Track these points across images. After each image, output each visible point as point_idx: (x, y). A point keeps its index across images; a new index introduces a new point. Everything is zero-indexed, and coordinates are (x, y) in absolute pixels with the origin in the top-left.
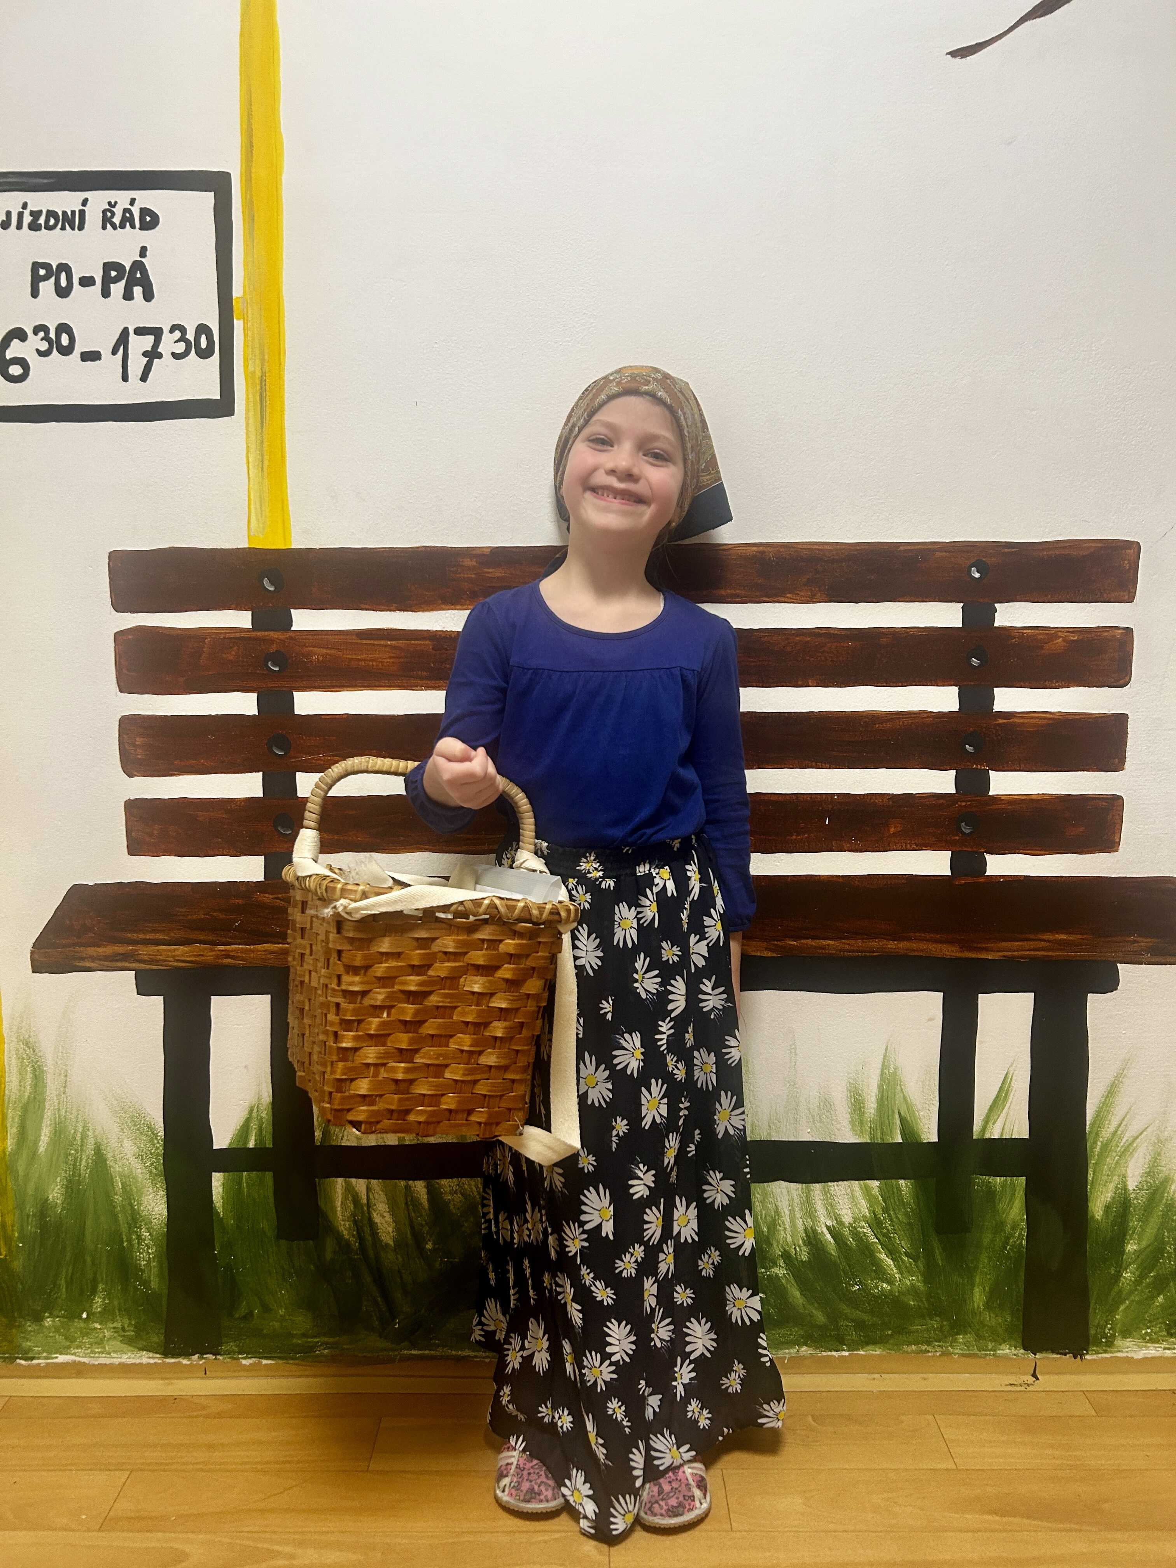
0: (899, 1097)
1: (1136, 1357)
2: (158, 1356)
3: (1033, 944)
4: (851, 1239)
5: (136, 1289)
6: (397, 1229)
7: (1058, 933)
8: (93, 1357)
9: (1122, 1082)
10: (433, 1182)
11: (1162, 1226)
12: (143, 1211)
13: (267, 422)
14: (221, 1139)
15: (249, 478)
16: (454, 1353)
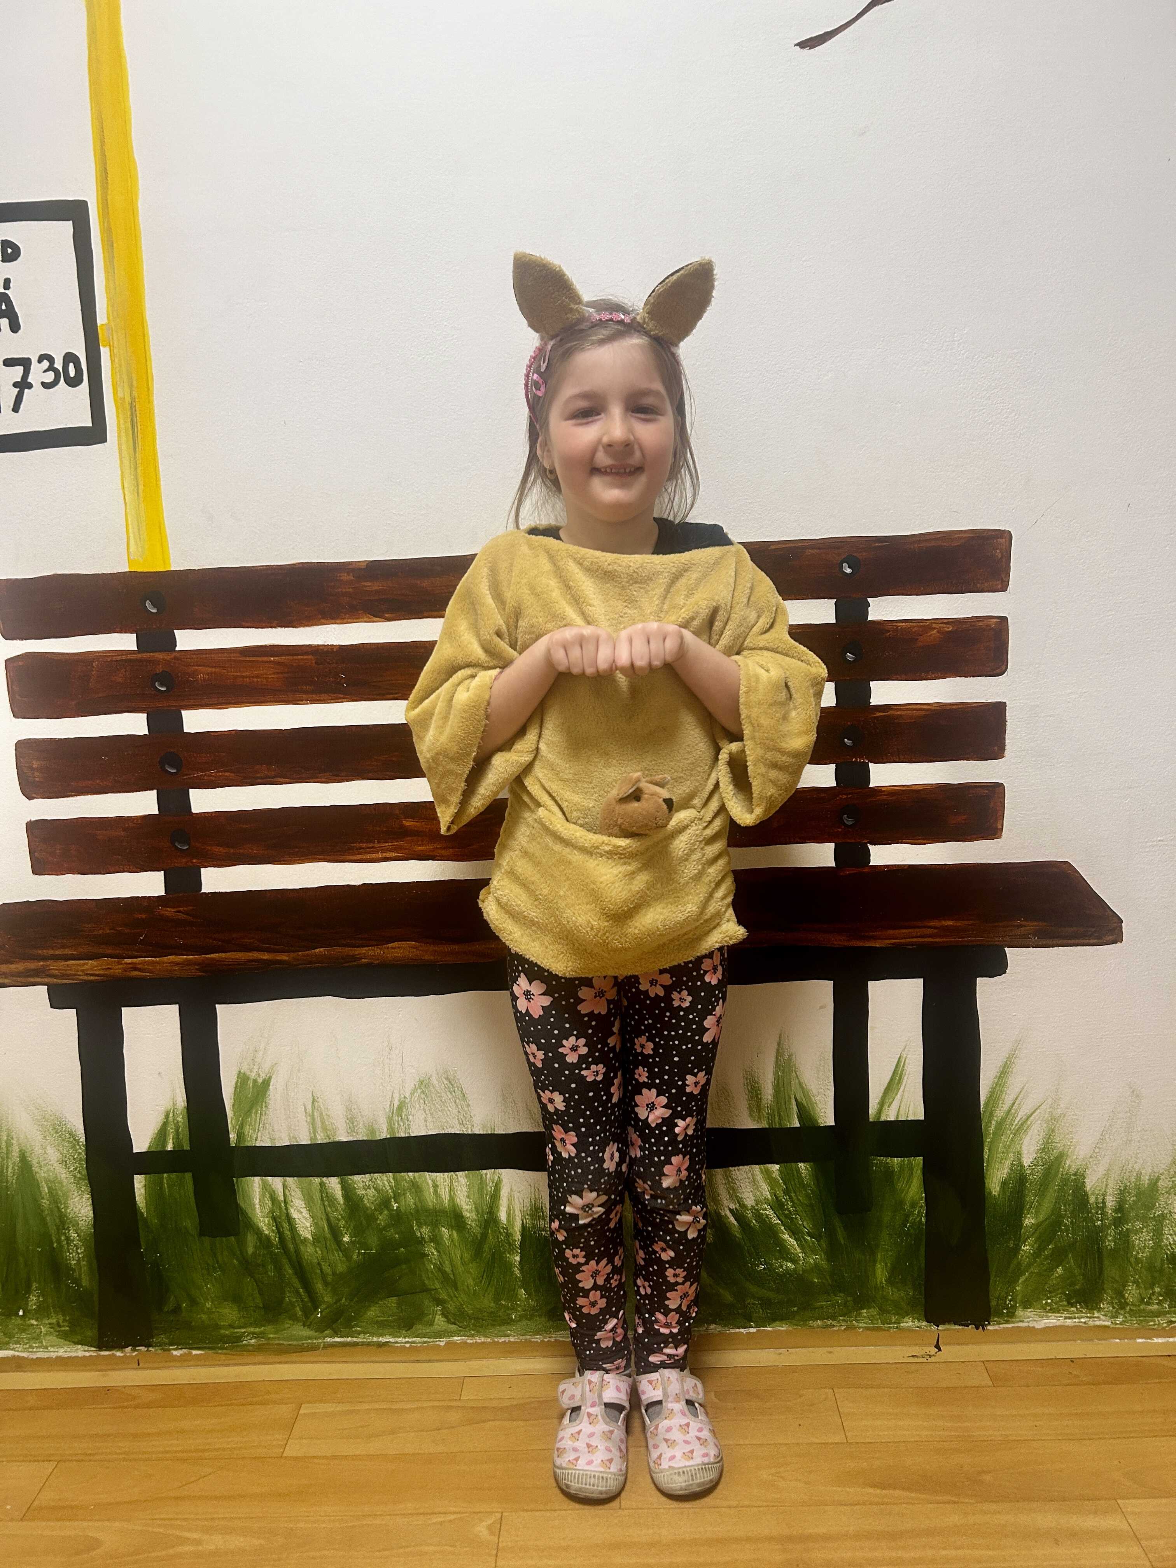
0: (795, 1082)
1: (1037, 1327)
2: (93, 1349)
3: (919, 931)
4: (754, 1221)
5: (68, 1286)
6: (316, 1224)
7: (945, 920)
8: (31, 1352)
9: (1014, 1063)
10: (346, 1178)
11: (1058, 1201)
12: (70, 1213)
13: (140, 448)
14: (141, 1143)
15: (126, 504)
16: (375, 1339)
